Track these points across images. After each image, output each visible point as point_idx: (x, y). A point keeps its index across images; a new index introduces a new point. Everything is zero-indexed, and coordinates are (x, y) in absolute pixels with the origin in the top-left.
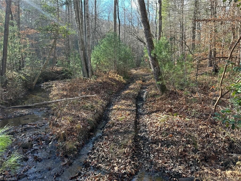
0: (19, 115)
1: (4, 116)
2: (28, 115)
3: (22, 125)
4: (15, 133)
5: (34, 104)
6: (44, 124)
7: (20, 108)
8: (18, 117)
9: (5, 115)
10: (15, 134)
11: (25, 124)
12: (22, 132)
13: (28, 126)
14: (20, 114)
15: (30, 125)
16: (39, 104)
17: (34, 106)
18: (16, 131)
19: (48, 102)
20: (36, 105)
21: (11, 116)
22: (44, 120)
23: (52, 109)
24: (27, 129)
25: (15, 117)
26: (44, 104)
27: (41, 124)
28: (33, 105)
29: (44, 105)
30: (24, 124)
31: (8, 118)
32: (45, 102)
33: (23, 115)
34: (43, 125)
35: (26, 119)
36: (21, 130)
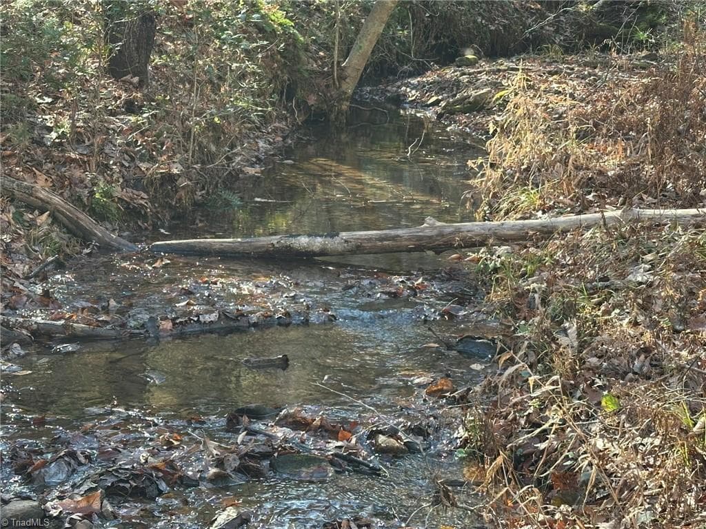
0: (213, 317)
1: (103, 318)
2: (288, 325)
3: (229, 420)
4: (163, 486)
5: (344, 235)
6: (418, 431)
7: (228, 257)
8: (203, 332)
9: (113, 303)
10: (160, 493)
11: (256, 414)
12: (220, 482)
13: (280, 433)
14: (224, 315)
15: (297, 424)
16: (381, 239)
17: (341, 254)
18: (170, 464)
19: (458, 231)
20: (358, 249)
21: (151, 319)
22: (424, 392)
23: (498, 295)
24: (266, 463)
25: (185, 330)
26: (421, 246)
27: (393, 433)
28: (336, 243)
29: (420, 248)
30: (242, 412)
31: (132, 335)
32: (432, 227)
33: (243, 322)
34: (410, 448)
35: (271, 364)
36: (220, 463)
